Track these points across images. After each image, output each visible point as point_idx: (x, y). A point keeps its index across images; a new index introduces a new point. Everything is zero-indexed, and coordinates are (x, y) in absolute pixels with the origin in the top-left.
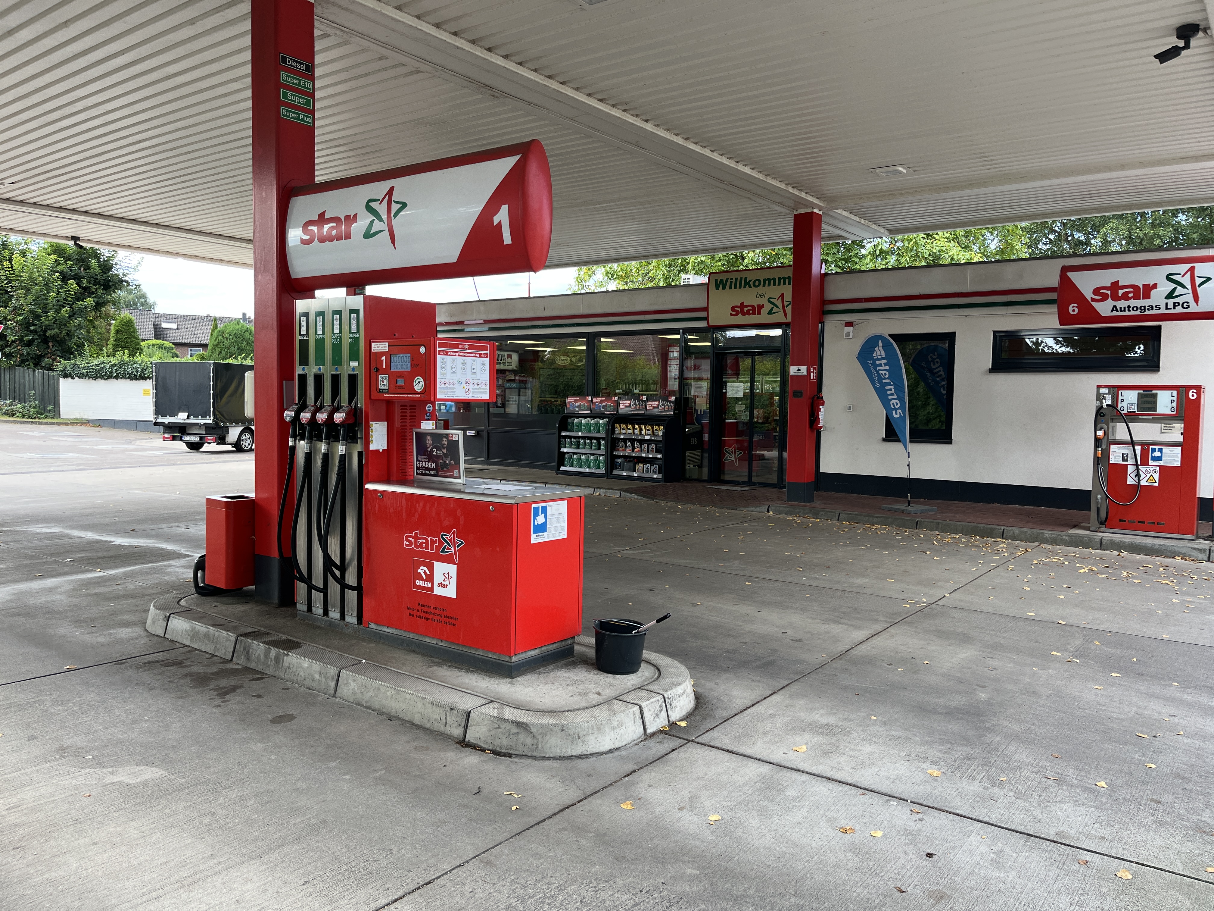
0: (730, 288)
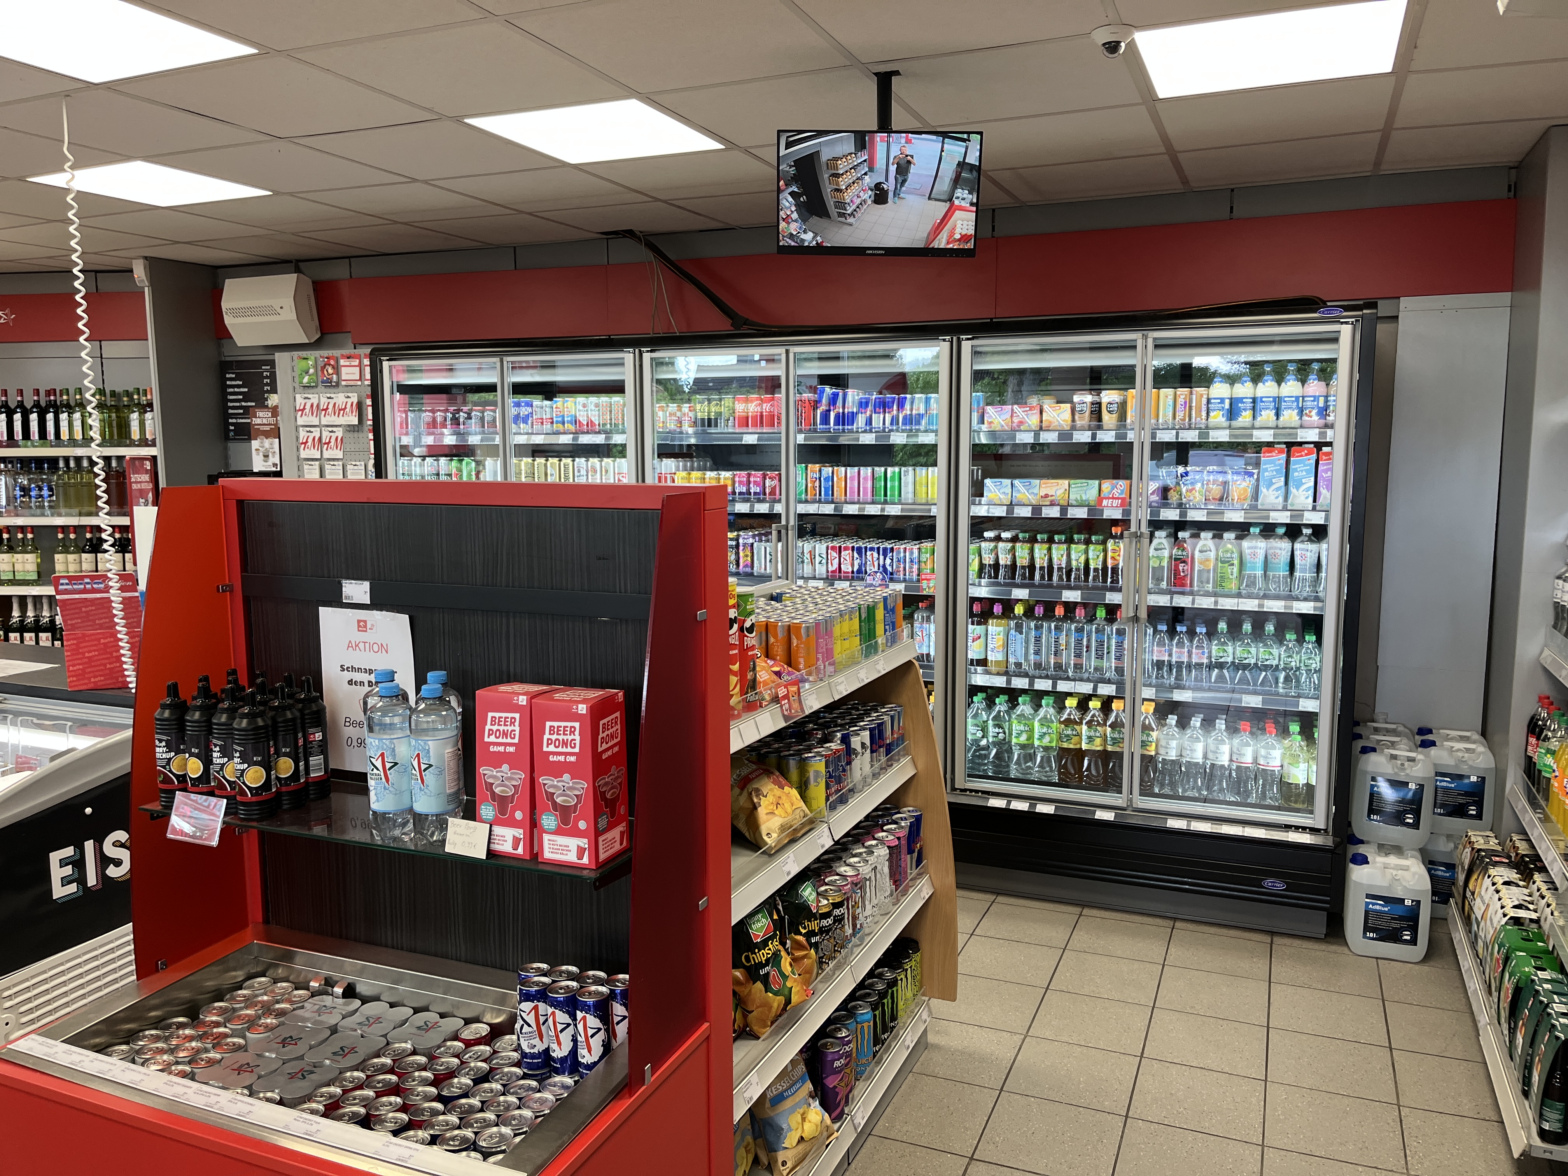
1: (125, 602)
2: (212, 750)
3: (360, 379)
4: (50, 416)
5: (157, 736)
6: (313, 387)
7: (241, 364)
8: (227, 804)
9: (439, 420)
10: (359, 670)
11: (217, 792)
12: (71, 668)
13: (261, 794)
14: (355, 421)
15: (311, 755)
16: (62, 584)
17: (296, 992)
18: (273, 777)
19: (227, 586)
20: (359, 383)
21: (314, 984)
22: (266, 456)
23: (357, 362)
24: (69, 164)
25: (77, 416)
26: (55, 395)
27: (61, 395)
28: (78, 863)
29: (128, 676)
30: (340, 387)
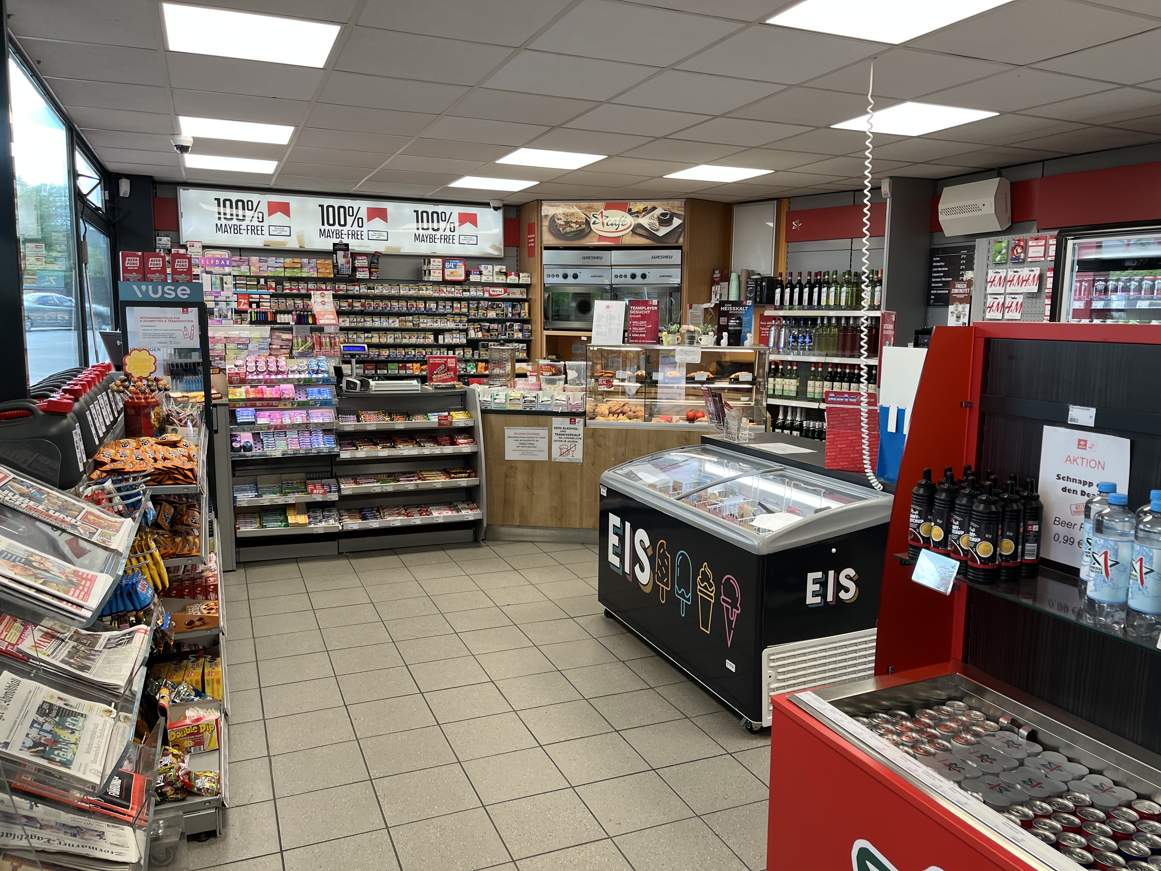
1: (870, 412)
2: (952, 524)
3: (1044, 256)
4: (816, 290)
5: (912, 506)
6: (1003, 264)
7: (945, 250)
8: (960, 566)
9: (1110, 288)
10: (1074, 480)
11: (952, 554)
12: (828, 454)
13: (988, 564)
14: (1035, 289)
15: (1027, 541)
16: (831, 397)
17: (988, 722)
18: (998, 553)
19: (969, 403)
20: (1043, 259)
21: (1003, 721)
22: (958, 317)
23: (1043, 242)
24: (870, 107)
25: (833, 289)
26: (820, 276)
27: (824, 276)
28: (824, 584)
29: (865, 464)
30: (1026, 263)
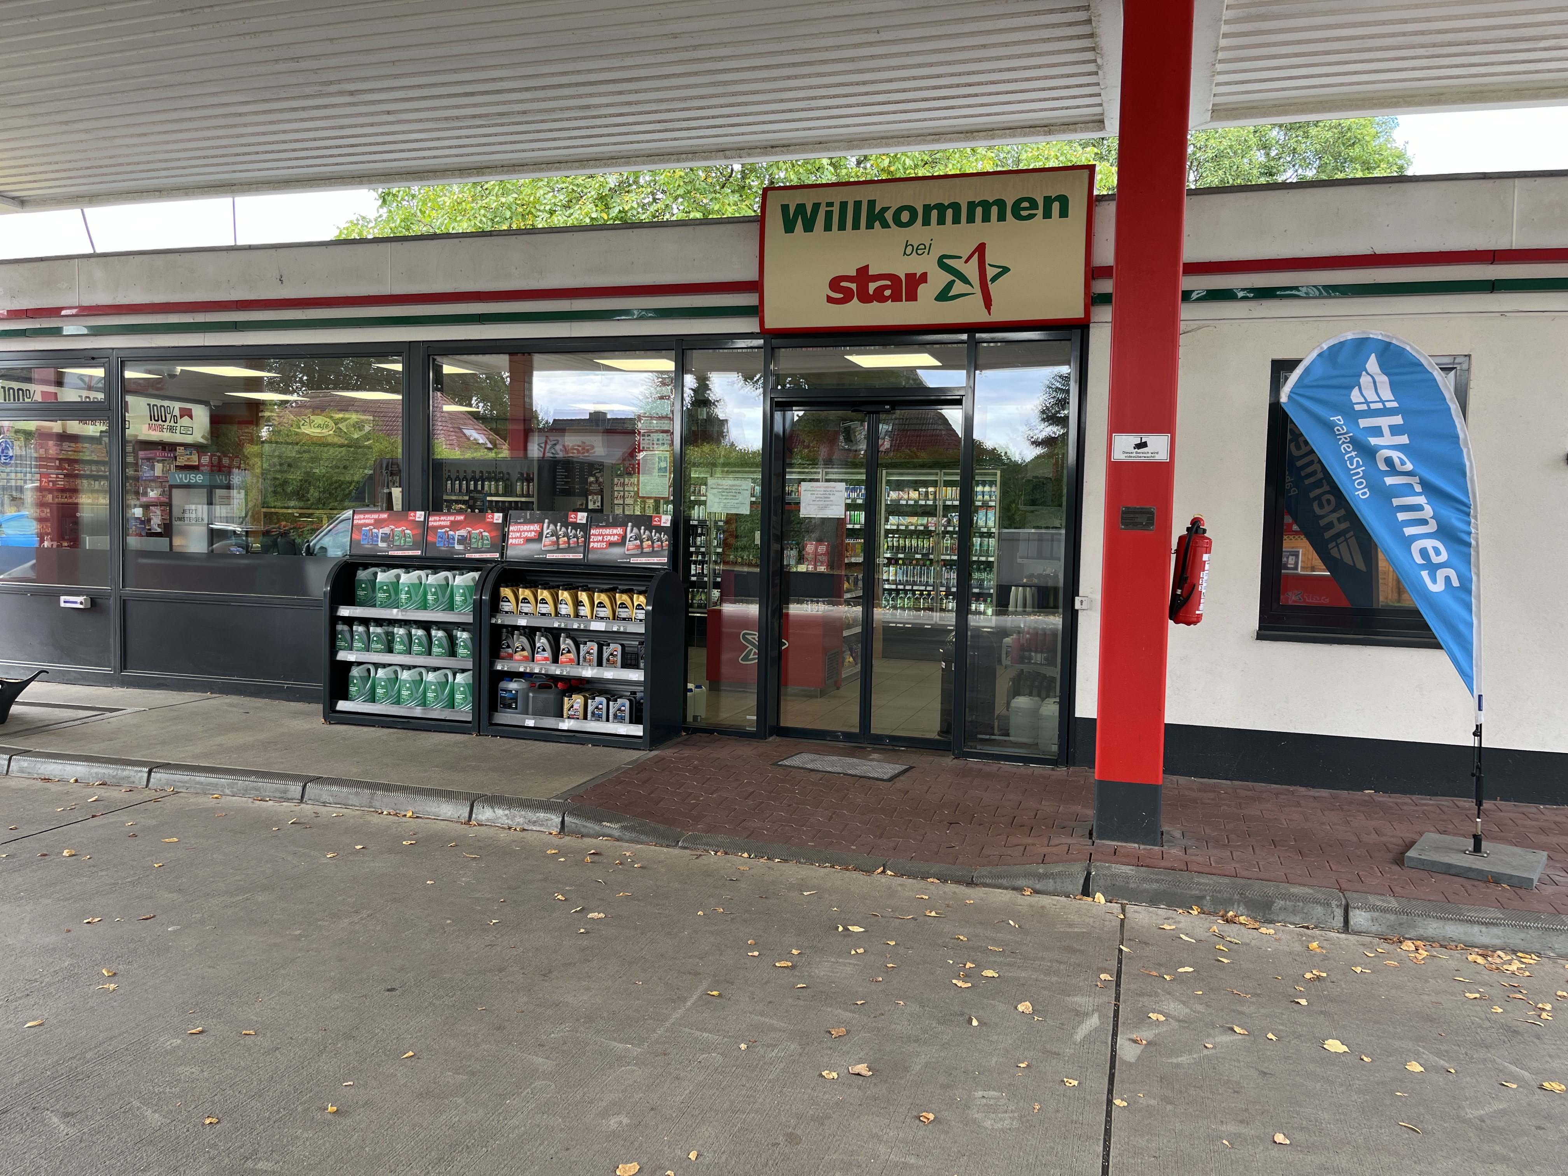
0: (828, 227)
22: (594, 503)
